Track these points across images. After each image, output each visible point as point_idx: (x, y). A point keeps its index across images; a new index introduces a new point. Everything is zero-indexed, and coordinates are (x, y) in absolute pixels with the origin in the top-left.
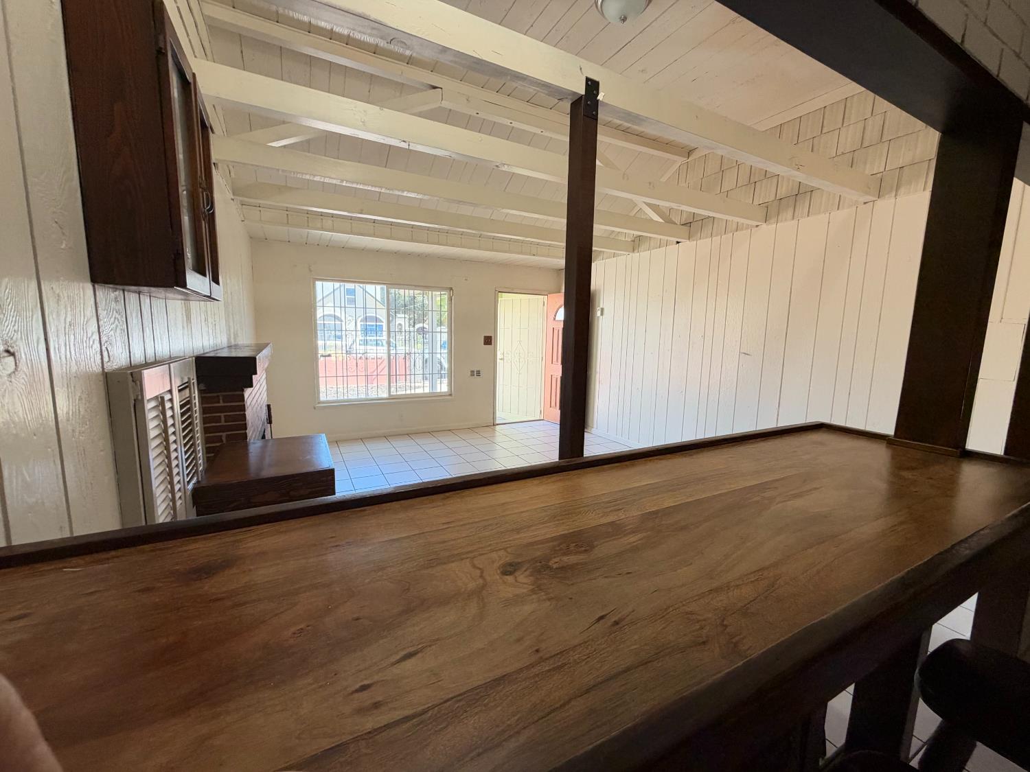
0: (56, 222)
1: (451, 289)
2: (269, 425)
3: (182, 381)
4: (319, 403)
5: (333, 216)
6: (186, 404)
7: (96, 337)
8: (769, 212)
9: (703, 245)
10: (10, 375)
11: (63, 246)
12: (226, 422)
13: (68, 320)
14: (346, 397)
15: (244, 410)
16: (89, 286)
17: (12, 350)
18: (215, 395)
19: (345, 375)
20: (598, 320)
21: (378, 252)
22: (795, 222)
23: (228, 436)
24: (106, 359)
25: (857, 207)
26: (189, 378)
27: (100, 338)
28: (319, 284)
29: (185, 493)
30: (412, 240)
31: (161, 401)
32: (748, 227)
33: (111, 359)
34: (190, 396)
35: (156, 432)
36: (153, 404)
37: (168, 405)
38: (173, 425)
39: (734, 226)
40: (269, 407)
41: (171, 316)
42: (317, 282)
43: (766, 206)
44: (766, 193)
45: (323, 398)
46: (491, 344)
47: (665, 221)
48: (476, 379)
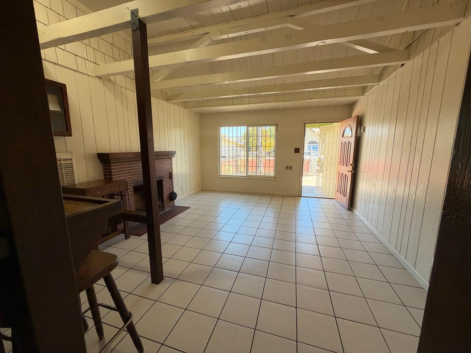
1: (277, 124)
4: (220, 175)
42: (220, 127)
45: (221, 173)
46: (299, 152)
47: (380, 52)
48: (289, 171)
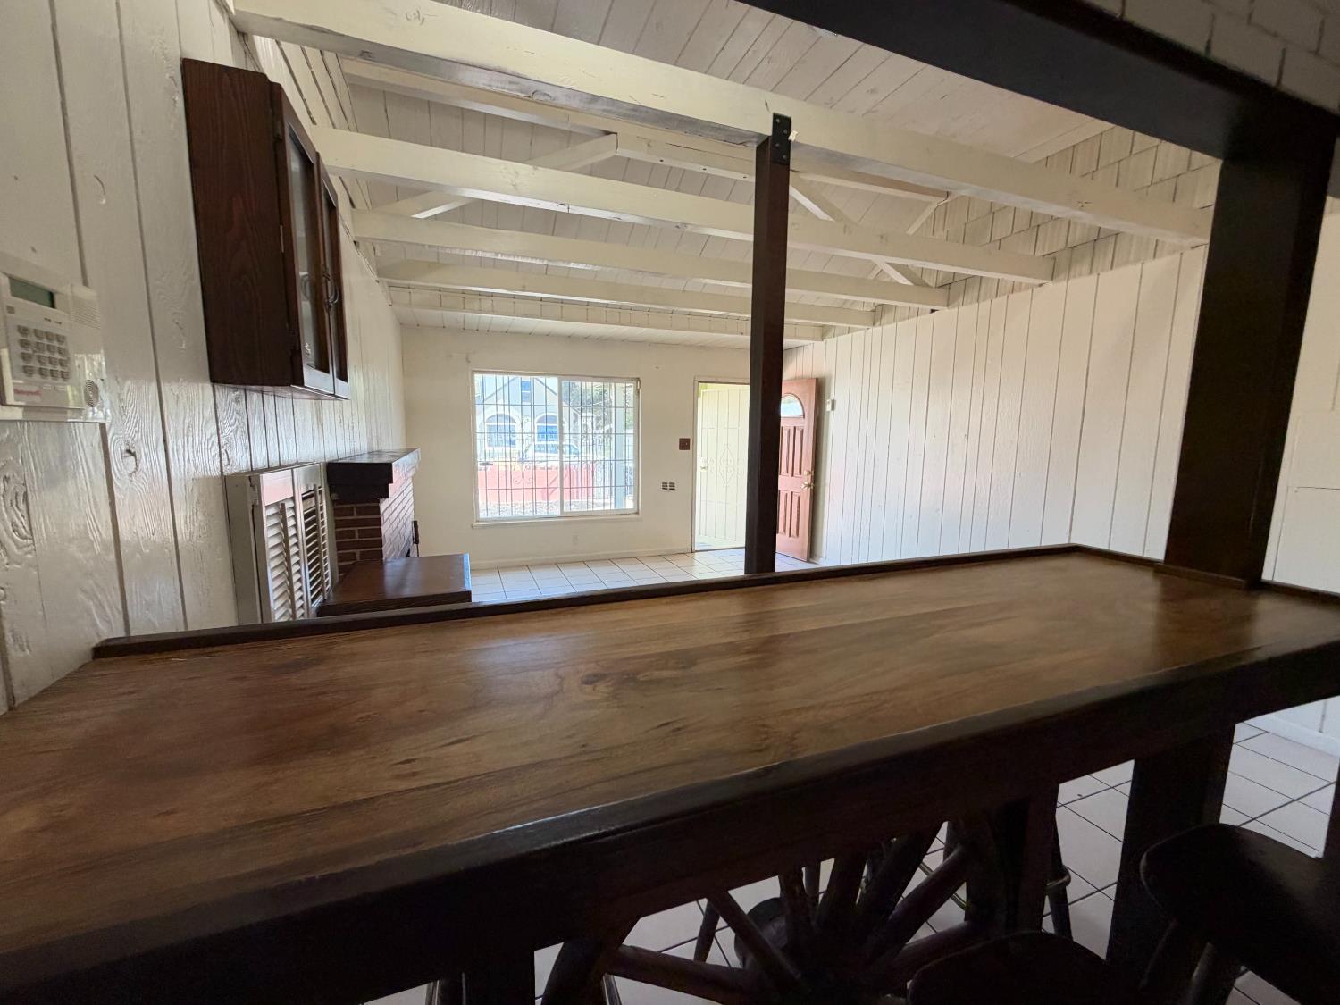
0: (177, 323)
1: (638, 379)
2: (415, 545)
3: (307, 488)
4: (478, 521)
5: (492, 295)
6: (312, 516)
7: (215, 438)
8: (1056, 267)
9: (966, 313)
10: (131, 475)
11: (184, 347)
12: (360, 537)
13: (187, 421)
14: (509, 515)
15: (380, 525)
16: (208, 386)
17: (133, 451)
18: (349, 506)
19: (509, 487)
20: (828, 416)
21: (549, 336)
22: (1094, 277)
23: (362, 554)
24: (225, 462)
25: (1182, 254)
26: (315, 486)
27: (219, 441)
28: (478, 377)
29: (308, 610)
30: (587, 321)
31: (281, 507)
32: (1028, 287)
33: (231, 462)
34: (316, 506)
35: (276, 541)
36: (272, 511)
37: (289, 514)
38: (296, 535)
39: (1009, 286)
40: (415, 523)
41: (299, 417)
42: (476, 375)
43: (1053, 258)
44: (1053, 242)
45: (482, 515)
46: (689, 449)
47: (916, 284)
48: (669, 493)
